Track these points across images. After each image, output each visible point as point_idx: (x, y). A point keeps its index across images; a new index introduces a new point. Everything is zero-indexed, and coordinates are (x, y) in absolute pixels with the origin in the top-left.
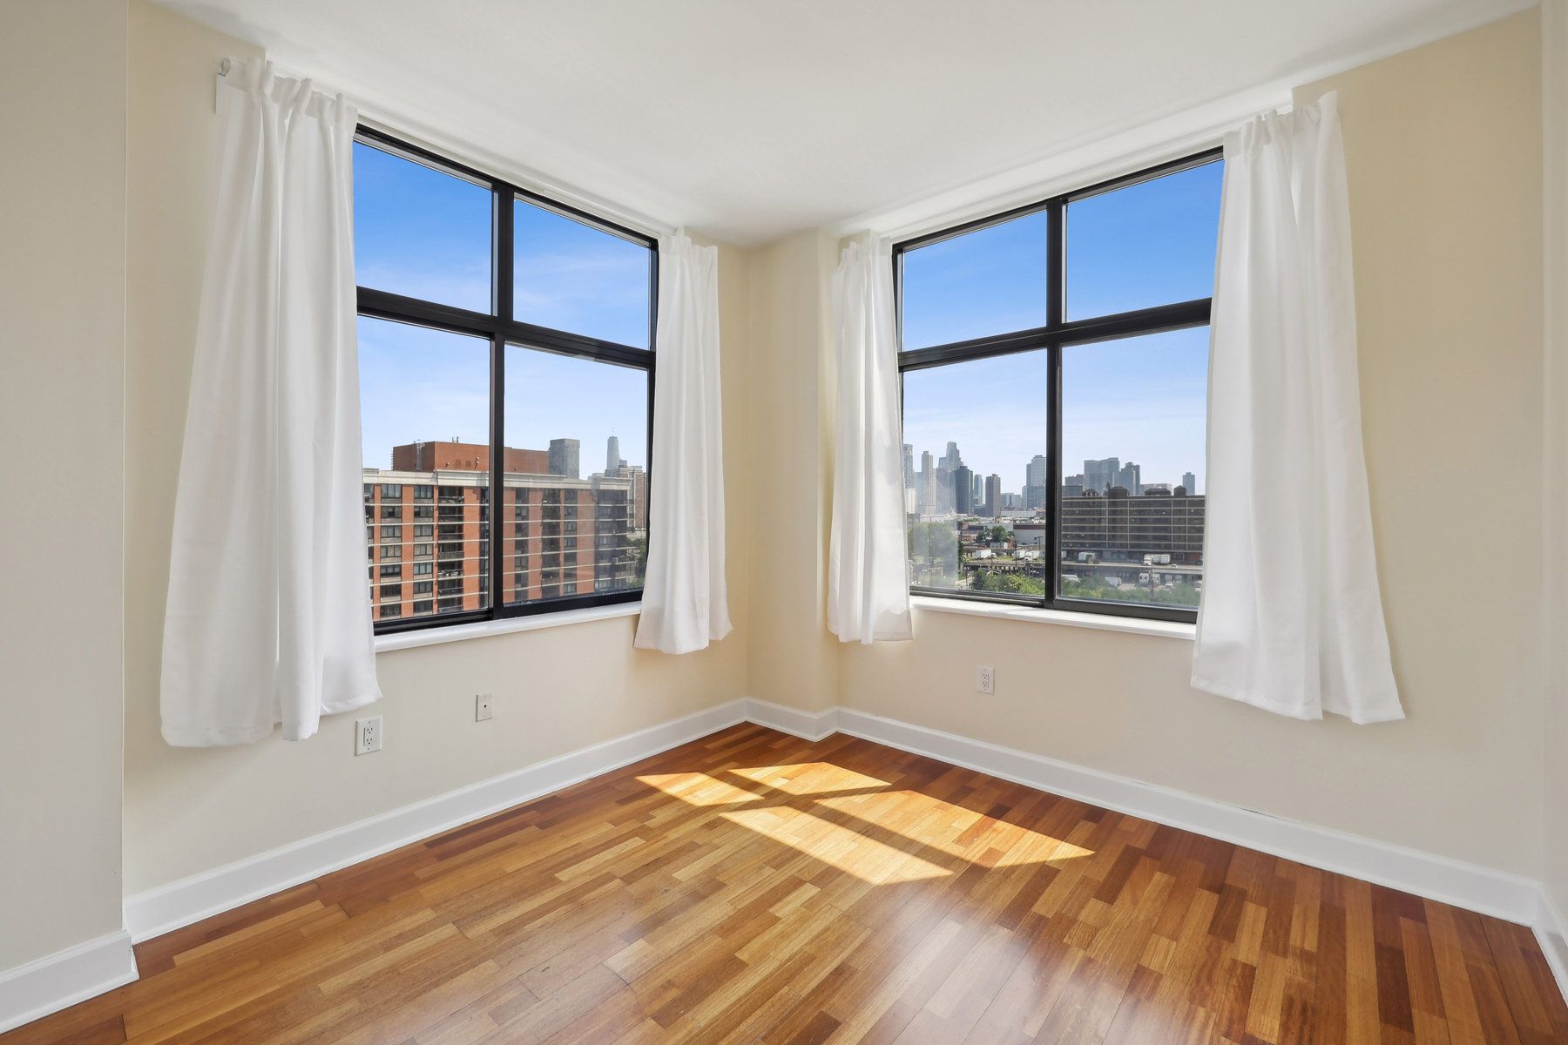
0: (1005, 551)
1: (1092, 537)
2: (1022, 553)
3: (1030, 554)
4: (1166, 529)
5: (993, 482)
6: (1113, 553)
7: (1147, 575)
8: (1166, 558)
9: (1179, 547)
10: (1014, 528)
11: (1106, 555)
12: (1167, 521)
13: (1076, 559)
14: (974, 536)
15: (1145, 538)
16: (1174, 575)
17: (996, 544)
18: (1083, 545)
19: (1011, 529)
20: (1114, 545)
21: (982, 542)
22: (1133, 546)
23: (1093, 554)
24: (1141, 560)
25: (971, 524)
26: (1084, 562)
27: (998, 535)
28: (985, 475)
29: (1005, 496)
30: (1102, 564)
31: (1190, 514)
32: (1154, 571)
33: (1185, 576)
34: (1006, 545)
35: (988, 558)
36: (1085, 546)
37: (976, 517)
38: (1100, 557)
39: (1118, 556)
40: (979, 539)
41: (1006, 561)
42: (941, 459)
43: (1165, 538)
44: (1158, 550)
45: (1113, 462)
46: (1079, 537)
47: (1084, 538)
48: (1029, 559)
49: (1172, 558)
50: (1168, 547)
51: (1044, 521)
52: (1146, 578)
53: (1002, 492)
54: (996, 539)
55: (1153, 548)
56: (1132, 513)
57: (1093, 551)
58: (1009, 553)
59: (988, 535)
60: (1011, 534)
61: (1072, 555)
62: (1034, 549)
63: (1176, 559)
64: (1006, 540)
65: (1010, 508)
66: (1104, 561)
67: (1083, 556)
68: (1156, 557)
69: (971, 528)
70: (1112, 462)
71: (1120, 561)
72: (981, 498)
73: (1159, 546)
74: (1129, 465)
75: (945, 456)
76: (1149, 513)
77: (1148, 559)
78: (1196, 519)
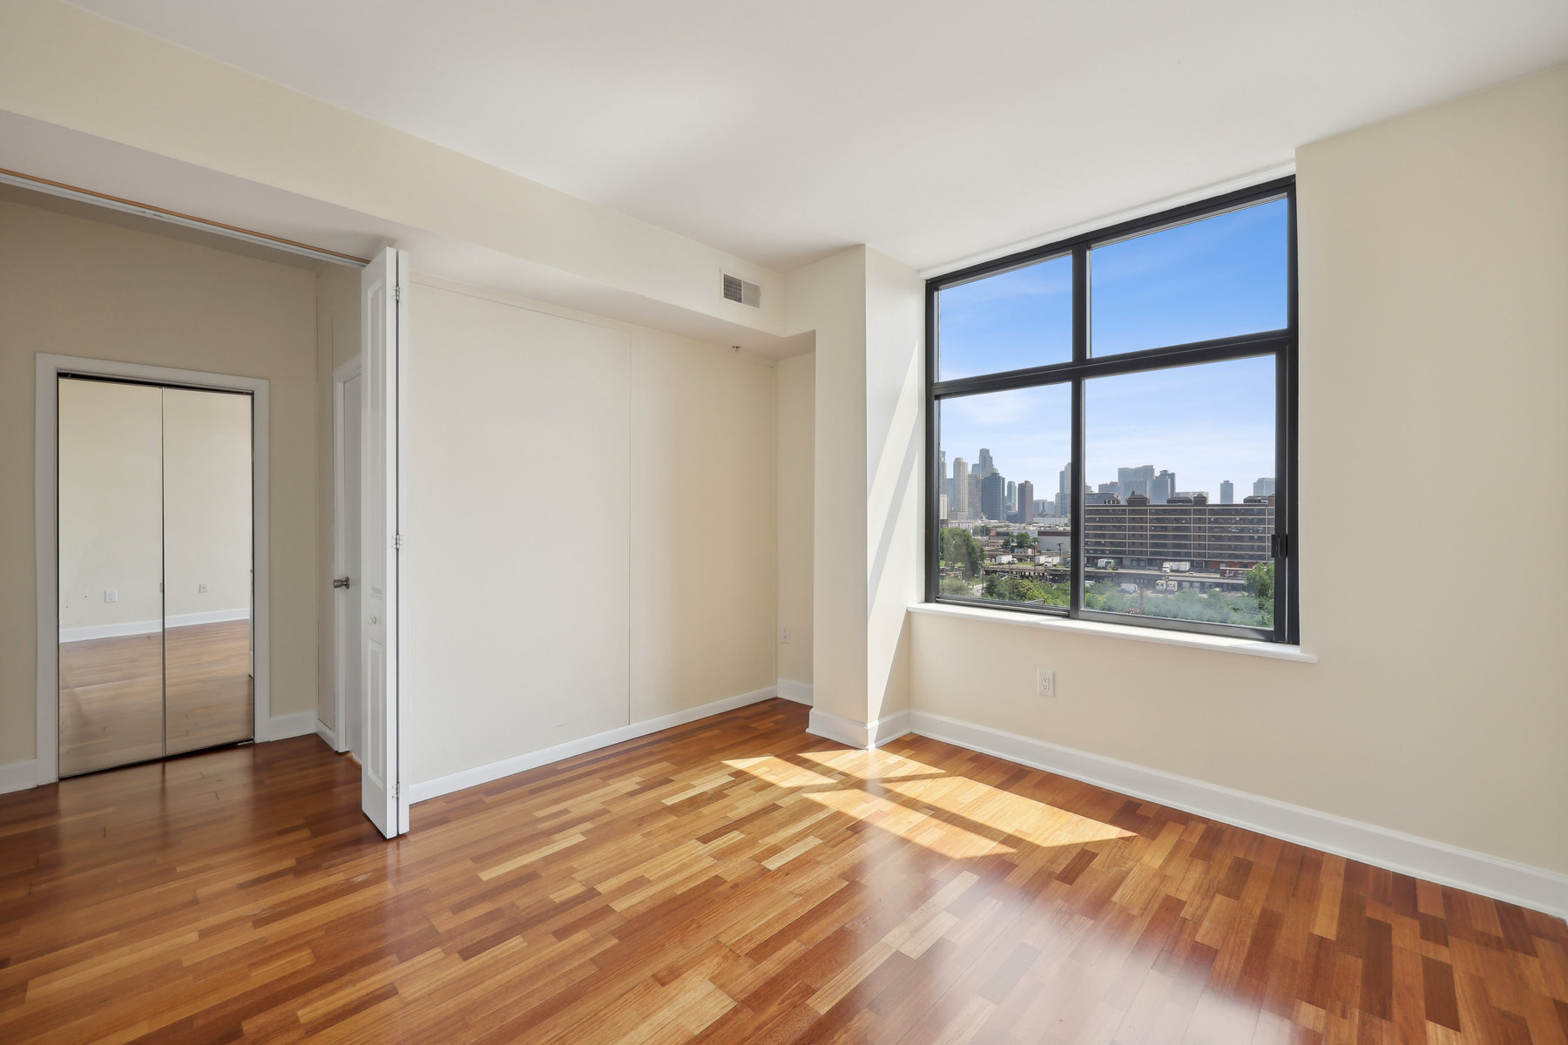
0: (1028, 557)
1: (1112, 544)
2: (1042, 559)
3: (1050, 560)
4: (1185, 537)
5: (1025, 489)
6: (1132, 560)
7: (1164, 582)
8: (1185, 566)
9: (1199, 555)
10: (1039, 535)
11: (1126, 562)
12: (1187, 529)
13: (1095, 565)
14: (1001, 542)
15: (1165, 546)
16: (1191, 583)
17: (1020, 550)
18: (1103, 552)
19: (1036, 536)
20: (1133, 553)
21: (1007, 548)
22: (1153, 553)
23: (1112, 561)
24: (1160, 568)
25: (999, 530)
26: (1103, 568)
27: (1023, 542)
28: (1018, 481)
29: (1037, 503)
30: (1120, 571)
31: (1210, 522)
32: (1170, 578)
33: (1203, 584)
34: (1030, 552)
35: (1009, 563)
36: (1105, 553)
37: (1007, 523)
38: (1120, 563)
39: (1138, 563)
40: (1006, 545)
41: (1027, 566)
42: (974, 466)
43: (1185, 546)
44: (1177, 557)
45: (1148, 470)
46: (1099, 544)
47: (1104, 545)
48: (1049, 565)
49: (1192, 566)
50: (1187, 555)
51: (1069, 529)
52: (1162, 585)
53: (1034, 499)
54: (1021, 545)
55: (1173, 556)
56: (1152, 521)
57: (1113, 558)
58: (1032, 558)
59: (1013, 541)
60: (1035, 540)
61: (1092, 561)
62: (1057, 555)
63: (1195, 566)
64: (1029, 547)
65: (1042, 515)
66: (1123, 567)
67: (1102, 562)
68: (1174, 565)
69: (999, 534)
70: (1146, 470)
71: (1139, 567)
72: (1014, 504)
73: (1178, 554)
74: (1164, 473)
75: (978, 462)
76: (1170, 521)
77: (1167, 566)
78: (1216, 527)
